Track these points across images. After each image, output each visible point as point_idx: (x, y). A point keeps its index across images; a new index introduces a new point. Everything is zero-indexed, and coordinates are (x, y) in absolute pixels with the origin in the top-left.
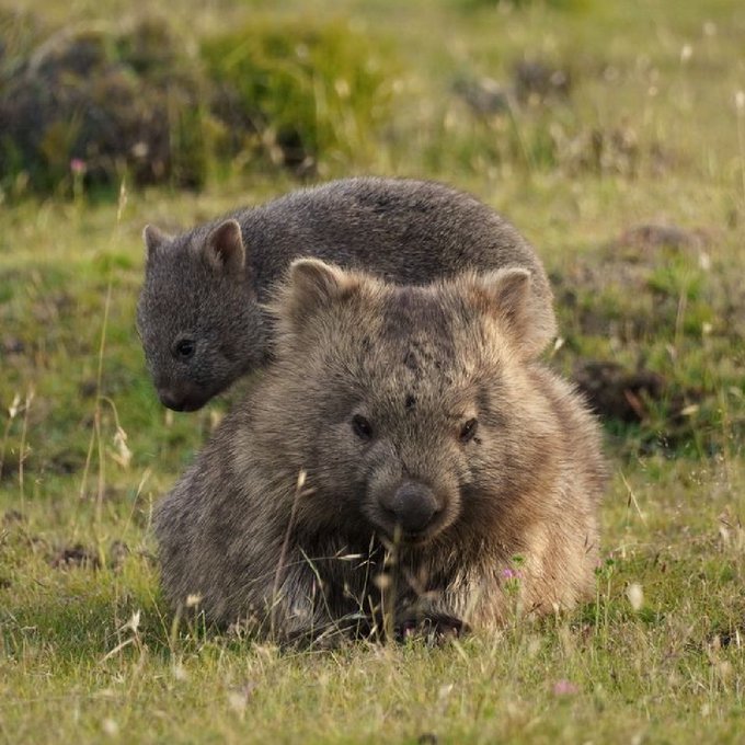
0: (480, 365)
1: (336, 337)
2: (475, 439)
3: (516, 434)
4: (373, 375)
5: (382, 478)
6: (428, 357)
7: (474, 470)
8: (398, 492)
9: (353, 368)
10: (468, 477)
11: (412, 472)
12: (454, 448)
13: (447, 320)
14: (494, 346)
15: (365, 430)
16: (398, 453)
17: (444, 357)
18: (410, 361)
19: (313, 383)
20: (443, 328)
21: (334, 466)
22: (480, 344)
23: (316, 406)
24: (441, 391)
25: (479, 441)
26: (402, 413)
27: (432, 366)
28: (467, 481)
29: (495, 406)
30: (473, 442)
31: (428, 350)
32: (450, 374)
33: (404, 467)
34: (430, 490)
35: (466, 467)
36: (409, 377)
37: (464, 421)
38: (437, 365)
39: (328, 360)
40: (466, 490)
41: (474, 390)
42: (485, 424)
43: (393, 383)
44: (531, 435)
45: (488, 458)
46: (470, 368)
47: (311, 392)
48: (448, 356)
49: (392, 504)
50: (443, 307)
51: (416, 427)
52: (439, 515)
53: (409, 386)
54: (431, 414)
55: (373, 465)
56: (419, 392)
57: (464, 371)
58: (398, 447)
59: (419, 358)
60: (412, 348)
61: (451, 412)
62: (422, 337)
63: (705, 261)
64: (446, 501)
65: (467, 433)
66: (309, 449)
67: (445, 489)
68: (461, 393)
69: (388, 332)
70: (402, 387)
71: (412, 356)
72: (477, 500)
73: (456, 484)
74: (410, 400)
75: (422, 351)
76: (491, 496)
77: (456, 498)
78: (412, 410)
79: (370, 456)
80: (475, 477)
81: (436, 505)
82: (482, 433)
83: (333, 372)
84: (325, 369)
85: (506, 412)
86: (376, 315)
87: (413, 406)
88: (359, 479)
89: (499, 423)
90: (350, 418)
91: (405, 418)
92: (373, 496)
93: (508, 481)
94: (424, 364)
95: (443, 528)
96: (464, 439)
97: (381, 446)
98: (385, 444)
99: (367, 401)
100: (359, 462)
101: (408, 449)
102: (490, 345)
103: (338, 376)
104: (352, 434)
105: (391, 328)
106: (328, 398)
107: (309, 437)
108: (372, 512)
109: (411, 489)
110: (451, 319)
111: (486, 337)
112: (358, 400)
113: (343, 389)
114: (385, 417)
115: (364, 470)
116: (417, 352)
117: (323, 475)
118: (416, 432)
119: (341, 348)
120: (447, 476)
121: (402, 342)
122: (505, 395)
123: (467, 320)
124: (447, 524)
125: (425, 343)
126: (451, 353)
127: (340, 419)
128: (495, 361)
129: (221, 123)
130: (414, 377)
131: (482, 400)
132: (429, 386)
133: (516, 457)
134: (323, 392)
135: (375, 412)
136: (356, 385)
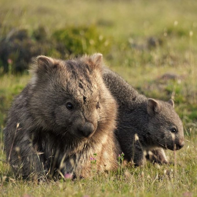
4: (72, 91)
6: (85, 84)
11: (87, 120)
12: (96, 111)
16: (83, 114)
18: (80, 86)
23: (54, 101)
24: (91, 95)
26: (83, 102)
32: (92, 89)
33: (85, 119)
37: (97, 102)
38: (88, 86)
43: (78, 93)
48: (90, 83)
49: (82, 129)
59: (82, 84)
60: (80, 82)
62: (81, 78)
65: (97, 106)
67: (96, 124)
68: (96, 95)
70: (81, 94)
71: (80, 84)
74: (84, 98)
78: (85, 101)
79: (74, 115)
81: (94, 129)
82: (100, 105)
90: (65, 104)
91: (84, 104)
94: (84, 86)
99: (71, 99)
101: (85, 112)
103: (60, 91)
114: (78, 103)
121: (76, 80)
127: (62, 104)
131: (99, 95)
132: (88, 94)
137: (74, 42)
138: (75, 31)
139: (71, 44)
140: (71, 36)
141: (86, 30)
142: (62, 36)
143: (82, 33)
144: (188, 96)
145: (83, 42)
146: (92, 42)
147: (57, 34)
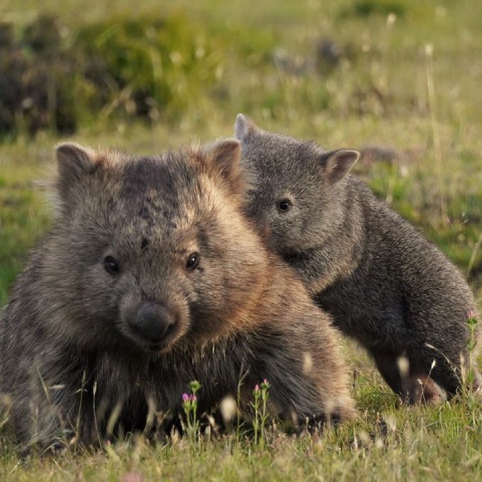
0: (198, 212)
1: (88, 201)
2: (199, 269)
3: (231, 262)
4: (115, 226)
5: (128, 302)
6: (158, 209)
7: (198, 291)
8: (140, 312)
9: (102, 222)
10: (194, 297)
11: (149, 296)
12: (181, 275)
13: (173, 181)
14: (209, 197)
15: (114, 268)
16: (138, 282)
17: (170, 208)
18: (144, 213)
19: (74, 237)
20: (170, 186)
21: (93, 298)
22: (198, 196)
23: (78, 254)
24: (168, 233)
25: (202, 270)
26: (139, 252)
27: (161, 216)
28: (194, 299)
29: (213, 242)
30: (197, 271)
31: (157, 204)
32: (175, 220)
33: (143, 293)
34: (163, 309)
35: (191, 288)
36: (144, 224)
37: (188, 254)
38: (165, 214)
39: (83, 218)
40: (194, 307)
41: (195, 231)
42: (206, 256)
43: (130, 229)
44: (245, 263)
45: (210, 282)
46: (191, 214)
47: (73, 243)
48: (174, 207)
49: (136, 322)
50: (170, 171)
51: (150, 262)
52: (173, 328)
53: (143, 232)
54: (161, 251)
55: (121, 294)
56: (151, 235)
57: (186, 217)
58: (137, 278)
59: (151, 210)
60: (145, 203)
61: (177, 248)
62: (152, 194)
63: (405, 171)
64: (177, 317)
65: (192, 264)
66: (76, 286)
67: (177, 307)
68: (184, 234)
69: (127, 193)
70: (137, 232)
71: (146, 209)
72: (204, 314)
73: (185, 302)
74: (145, 243)
75: (153, 205)
76: (214, 310)
77: (186, 313)
78: (147, 249)
79: (118, 287)
80: (200, 297)
81: (170, 320)
82: (204, 263)
83: (88, 226)
84: (81, 225)
85: (222, 246)
86: (117, 181)
87: (147, 247)
88: (112, 305)
89: (218, 254)
90: (102, 260)
91: (141, 256)
92: (122, 316)
93: (227, 298)
94: (155, 214)
95: (179, 337)
96: (190, 269)
97: (126, 278)
98: (128, 277)
99: (113, 246)
100: (111, 292)
101: (145, 279)
102: (206, 197)
103: (92, 229)
104: (104, 271)
105: (129, 190)
106: (85, 246)
107: (75, 277)
108: (124, 328)
109: (148, 308)
110: (176, 179)
111: (203, 191)
112: (106, 245)
113: (95, 238)
114: (127, 256)
115: (114, 298)
116: (149, 206)
117: (87, 305)
118: (150, 265)
119: (92, 209)
120: (177, 297)
121: (138, 199)
122: (220, 233)
123: (188, 179)
124: (182, 333)
125: (155, 198)
126: (175, 205)
127: (95, 261)
128: (210, 209)
129: (92, 85)
130: (146, 225)
131: (202, 238)
132: (158, 231)
133: (233, 280)
134: (81, 243)
135: (119, 253)
136: (104, 235)
137: (130, 56)
138: (134, 29)
139: (122, 62)
140: (123, 40)
141: (160, 25)
142: (100, 42)
143: (150, 33)
144: (426, 207)
145: (154, 57)
146: (176, 58)
147: (86, 35)
